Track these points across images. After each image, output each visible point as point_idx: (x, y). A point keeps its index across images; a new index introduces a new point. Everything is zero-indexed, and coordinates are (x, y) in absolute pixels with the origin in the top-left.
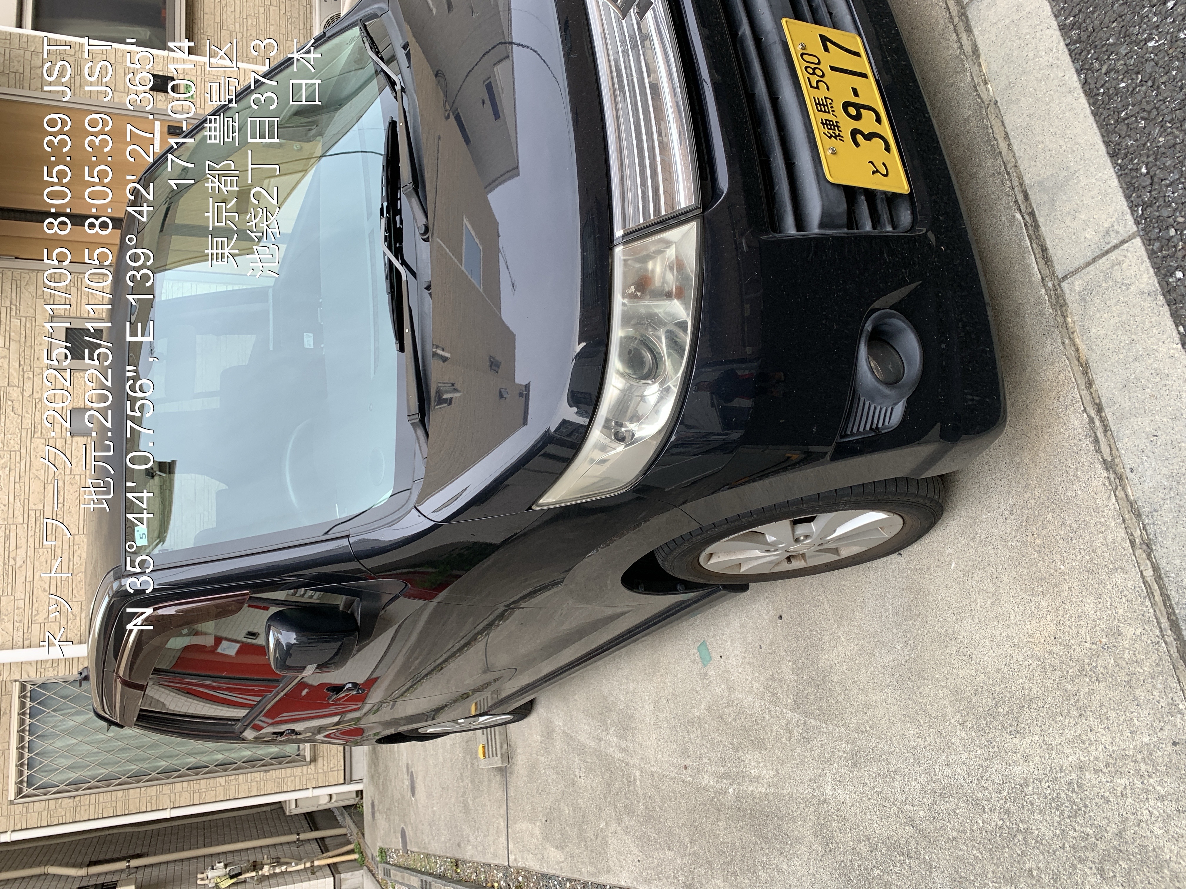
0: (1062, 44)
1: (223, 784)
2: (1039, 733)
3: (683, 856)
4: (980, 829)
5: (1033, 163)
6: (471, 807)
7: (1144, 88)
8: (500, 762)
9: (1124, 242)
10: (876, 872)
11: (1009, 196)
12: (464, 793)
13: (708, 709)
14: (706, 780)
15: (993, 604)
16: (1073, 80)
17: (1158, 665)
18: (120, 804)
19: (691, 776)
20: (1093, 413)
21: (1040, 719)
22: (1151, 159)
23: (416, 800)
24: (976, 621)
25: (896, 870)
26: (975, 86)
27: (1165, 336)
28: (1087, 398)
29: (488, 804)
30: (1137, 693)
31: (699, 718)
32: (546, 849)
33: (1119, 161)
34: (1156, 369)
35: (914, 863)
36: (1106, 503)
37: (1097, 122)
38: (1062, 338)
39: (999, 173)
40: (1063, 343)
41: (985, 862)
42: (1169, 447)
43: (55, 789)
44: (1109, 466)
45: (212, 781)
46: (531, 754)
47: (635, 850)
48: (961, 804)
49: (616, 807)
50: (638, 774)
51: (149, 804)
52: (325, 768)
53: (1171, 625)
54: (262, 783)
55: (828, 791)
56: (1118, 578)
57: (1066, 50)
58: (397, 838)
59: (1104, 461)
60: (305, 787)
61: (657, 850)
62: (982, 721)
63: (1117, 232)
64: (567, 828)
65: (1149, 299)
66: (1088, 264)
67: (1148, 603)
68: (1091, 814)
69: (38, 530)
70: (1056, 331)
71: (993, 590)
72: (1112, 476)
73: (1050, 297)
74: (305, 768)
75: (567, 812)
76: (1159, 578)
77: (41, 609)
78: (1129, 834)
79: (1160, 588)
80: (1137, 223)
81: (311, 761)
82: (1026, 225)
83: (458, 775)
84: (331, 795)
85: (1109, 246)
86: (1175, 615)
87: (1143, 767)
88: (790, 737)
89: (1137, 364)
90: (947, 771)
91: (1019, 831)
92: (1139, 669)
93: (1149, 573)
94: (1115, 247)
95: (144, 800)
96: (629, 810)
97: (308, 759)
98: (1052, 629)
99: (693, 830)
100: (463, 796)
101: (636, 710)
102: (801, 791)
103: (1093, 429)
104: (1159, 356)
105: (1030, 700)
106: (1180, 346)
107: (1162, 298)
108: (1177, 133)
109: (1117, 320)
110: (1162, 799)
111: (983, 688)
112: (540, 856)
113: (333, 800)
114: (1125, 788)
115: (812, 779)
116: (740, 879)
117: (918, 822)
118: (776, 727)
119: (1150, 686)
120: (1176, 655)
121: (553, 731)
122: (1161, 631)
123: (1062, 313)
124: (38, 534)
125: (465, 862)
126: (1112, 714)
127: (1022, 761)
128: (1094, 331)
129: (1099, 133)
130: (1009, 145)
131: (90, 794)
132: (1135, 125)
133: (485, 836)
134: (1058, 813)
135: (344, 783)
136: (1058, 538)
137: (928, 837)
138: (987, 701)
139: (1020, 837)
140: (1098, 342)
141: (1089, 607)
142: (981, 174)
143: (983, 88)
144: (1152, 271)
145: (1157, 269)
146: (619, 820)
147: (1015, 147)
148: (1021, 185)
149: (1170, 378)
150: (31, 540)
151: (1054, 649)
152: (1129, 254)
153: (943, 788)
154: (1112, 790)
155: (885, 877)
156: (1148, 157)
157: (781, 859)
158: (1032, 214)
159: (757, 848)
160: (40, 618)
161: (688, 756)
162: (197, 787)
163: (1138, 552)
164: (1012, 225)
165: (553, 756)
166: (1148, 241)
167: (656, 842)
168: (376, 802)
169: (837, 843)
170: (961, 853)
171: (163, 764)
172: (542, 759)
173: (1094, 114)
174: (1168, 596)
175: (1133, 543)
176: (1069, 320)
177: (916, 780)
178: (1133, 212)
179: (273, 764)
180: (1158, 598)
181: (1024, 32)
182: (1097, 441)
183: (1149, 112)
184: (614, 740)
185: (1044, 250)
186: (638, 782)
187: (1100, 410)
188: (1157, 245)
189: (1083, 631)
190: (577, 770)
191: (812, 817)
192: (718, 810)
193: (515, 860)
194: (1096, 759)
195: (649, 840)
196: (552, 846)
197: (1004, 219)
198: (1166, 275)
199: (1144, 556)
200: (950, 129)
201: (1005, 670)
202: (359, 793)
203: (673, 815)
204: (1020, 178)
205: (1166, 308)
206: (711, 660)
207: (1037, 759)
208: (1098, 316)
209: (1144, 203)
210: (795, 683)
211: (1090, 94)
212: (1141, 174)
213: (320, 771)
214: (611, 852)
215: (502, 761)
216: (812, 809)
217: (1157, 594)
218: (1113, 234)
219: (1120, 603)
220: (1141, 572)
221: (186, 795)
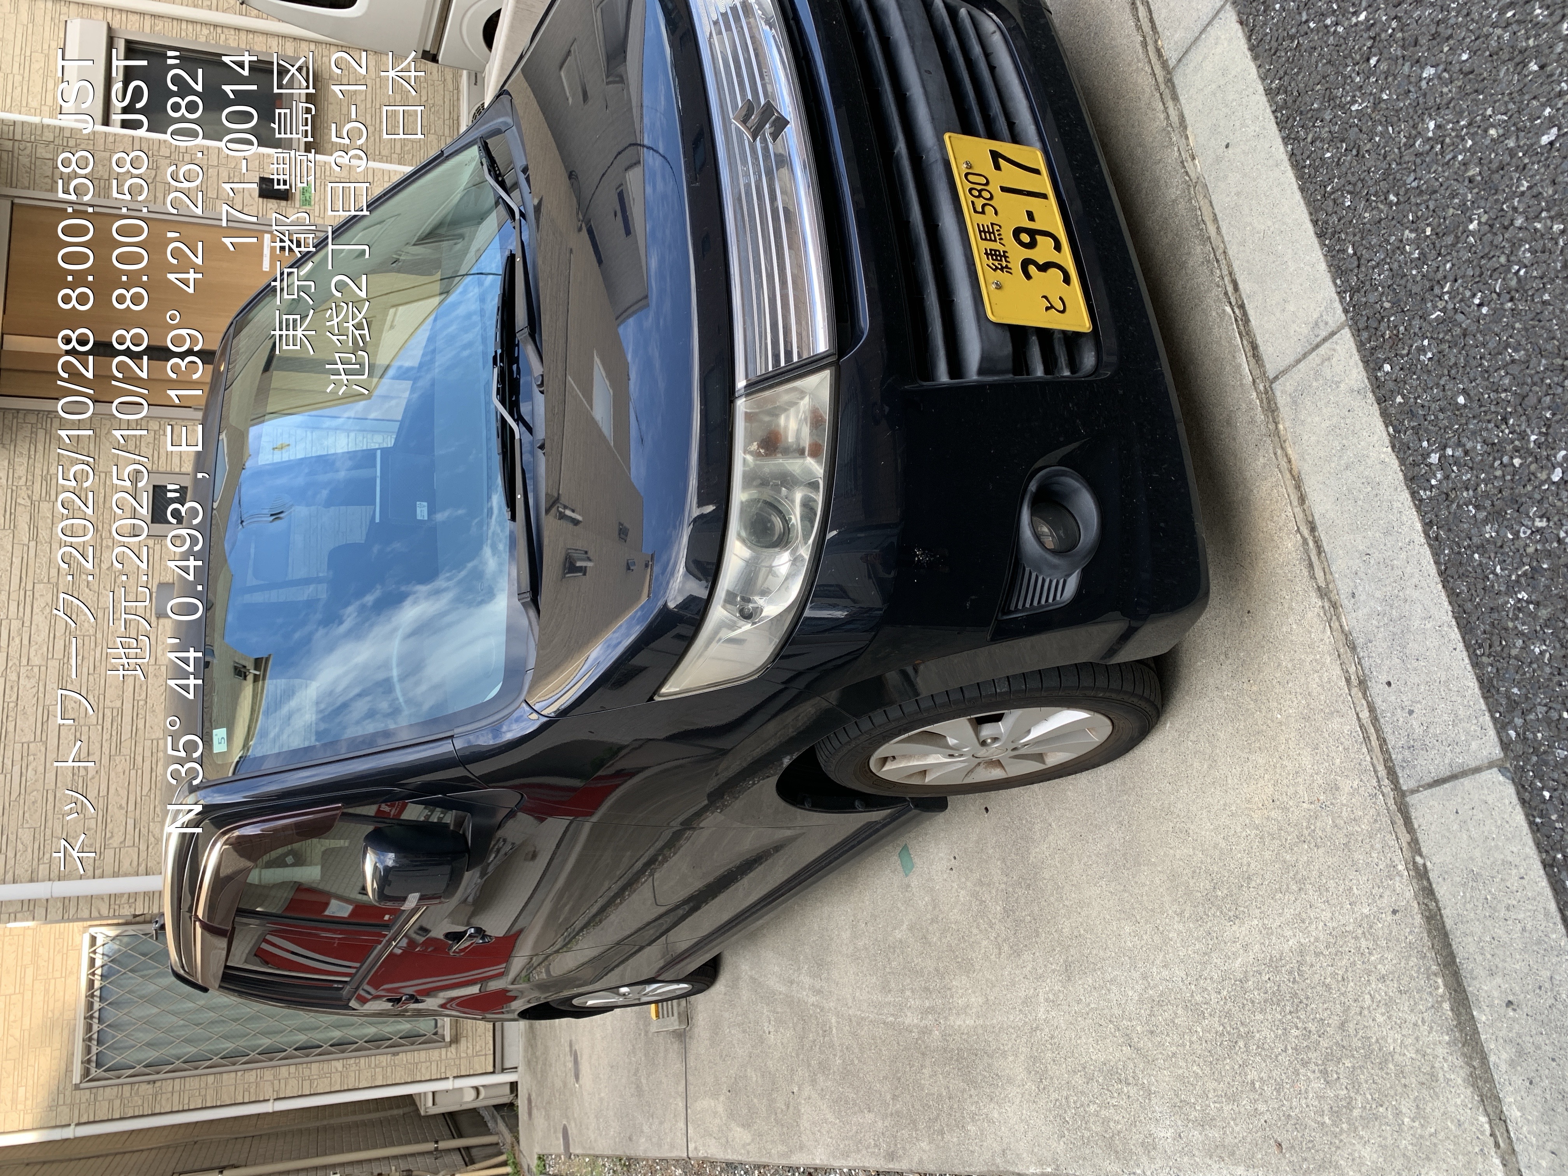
0: (1269, 110)
1: (340, 1069)
2: (1258, 915)
3: (884, 1117)
4: (1200, 1039)
5: (1242, 248)
6: (645, 1088)
7: (1349, 158)
8: (677, 1023)
9: (1333, 334)
10: (1092, 1108)
11: (1218, 286)
12: (637, 1070)
13: (911, 928)
14: (911, 1019)
15: (1210, 767)
16: (1280, 152)
17: (1376, 821)
18: (210, 1092)
19: (892, 1015)
20: (1306, 532)
21: (1260, 899)
22: (1357, 238)
23: (580, 1087)
24: (1193, 789)
25: (1114, 1101)
26: (1182, 162)
27: (1376, 438)
28: (1300, 516)
29: (664, 1080)
30: (1356, 856)
31: (901, 941)
32: (730, 1130)
33: (1327, 242)
34: (1367, 478)
35: (1133, 1091)
36: (1321, 636)
37: (1304, 198)
38: (1274, 448)
39: (1209, 261)
40: (1275, 454)
41: (1206, 1079)
42: (1382, 566)
43: (131, 1072)
44: (1323, 593)
45: (326, 1066)
46: (714, 1010)
47: (831, 1117)
48: (1180, 1011)
49: (809, 1065)
50: (833, 1021)
51: (246, 1094)
52: (470, 1051)
53: (1388, 773)
54: (389, 1070)
55: (1041, 1015)
56: (1335, 724)
57: (1272, 117)
58: (557, 1139)
59: (1319, 588)
60: (443, 1076)
61: (855, 1113)
62: (1200, 909)
63: (1326, 323)
64: (755, 1100)
65: (1359, 397)
66: (1298, 361)
67: (1365, 750)
68: (1313, 1006)
69: (114, 733)
70: (1269, 441)
71: (1208, 751)
72: (1327, 605)
73: (1261, 401)
74: (444, 1051)
75: (754, 1079)
76: (1375, 720)
77: (116, 830)
78: (1351, 1027)
79: (1377, 731)
80: (1346, 311)
81: (451, 1042)
82: (1236, 320)
83: (630, 1047)
84: (477, 1089)
85: (1319, 339)
86: (1392, 761)
87: (1364, 943)
88: (1000, 954)
89: (1348, 472)
90: (1165, 973)
91: (1240, 1036)
92: (1357, 828)
93: (1365, 715)
94: (1325, 340)
95: (240, 1089)
96: (824, 1067)
97: (448, 1039)
98: (1270, 790)
99: (896, 1082)
100: (635, 1074)
101: (832, 939)
102: (1012, 1018)
103: (1307, 551)
104: (1370, 463)
105: (1249, 878)
106: (1390, 449)
107: (1371, 395)
108: (1381, 206)
109: (1328, 423)
110: (1383, 979)
111: (1200, 868)
112: (723, 1140)
113: (482, 1096)
114: (1347, 970)
115: (1023, 1002)
116: (947, 1137)
117: (1136, 1040)
118: (985, 943)
119: (1368, 846)
120: (1393, 807)
121: (738, 978)
122: (1379, 781)
123: (1274, 419)
124: (114, 739)
125: (637, 1160)
126: (1331, 884)
127: (1241, 951)
128: (1305, 437)
129: (1306, 211)
130: (1218, 228)
131: (174, 1079)
132: (1341, 200)
133: (661, 1123)
134: (1279, 1009)
135: (493, 1072)
136: (1274, 682)
137: (1146, 1057)
138: (1205, 884)
139: (1241, 1043)
140: (1310, 451)
141: (1307, 761)
142: (1191, 263)
143: (1191, 163)
144: (1361, 364)
145: (1366, 362)
146: (814, 1082)
147: (1224, 231)
148: (1231, 274)
149: (1381, 487)
150: (106, 745)
151: (1273, 814)
152: (1338, 347)
153: (1161, 995)
154: (1334, 975)
155: (1103, 1112)
156: (1355, 235)
157: (992, 1105)
158: (1242, 307)
159: (965, 1096)
160: (115, 842)
161: (890, 991)
162: (307, 1072)
163: (1355, 691)
164: (1222, 320)
165: (739, 1009)
166: (1357, 332)
167: (855, 1104)
168: (533, 1096)
169: (1052, 1078)
170: (1180, 1072)
171: (266, 1042)
172: (726, 1015)
173: (1302, 189)
174: (1385, 740)
175: (1348, 681)
176: (1281, 427)
177: (1133, 988)
178: (1342, 299)
179: (403, 1045)
180: (1375, 743)
181: (1230, 98)
182: (1311, 565)
183: (1355, 185)
184: (807, 980)
185: (1254, 347)
186: (834, 1031)
187: (1313, 529)
188: (1365, 335)
189: (1301, 789)
190: (766, 1024)
191: (1024, 1049)
192: (923, 1054)
193: (696, 1148)
194: (1317, 939)
195: (846, 1102)
196: (738, 1125)
197: (1214, 314)
198: (1374, 369)
199: (1360, 694)
200: (1158, 212)
201: (1223, 844)
202: (514, 1086)
203: (872, 1067)
204: (1230, 265)
205: (1376, 406)
206: (913, 866)
207: (1257, 947)
208: (1309, 420)
209: (1352, 288)
210: (1003, 886)
211: (1297, 165)
212: (1348, 255)
213: (463, 1055)
214: (805, 1123)
215: (680, 1022)
216: (1024, 1040)
217: (1373, 737)
218: (1321, 325)
219: (1336, 752)
220: (1357, 714)
221: (293, 1082)
